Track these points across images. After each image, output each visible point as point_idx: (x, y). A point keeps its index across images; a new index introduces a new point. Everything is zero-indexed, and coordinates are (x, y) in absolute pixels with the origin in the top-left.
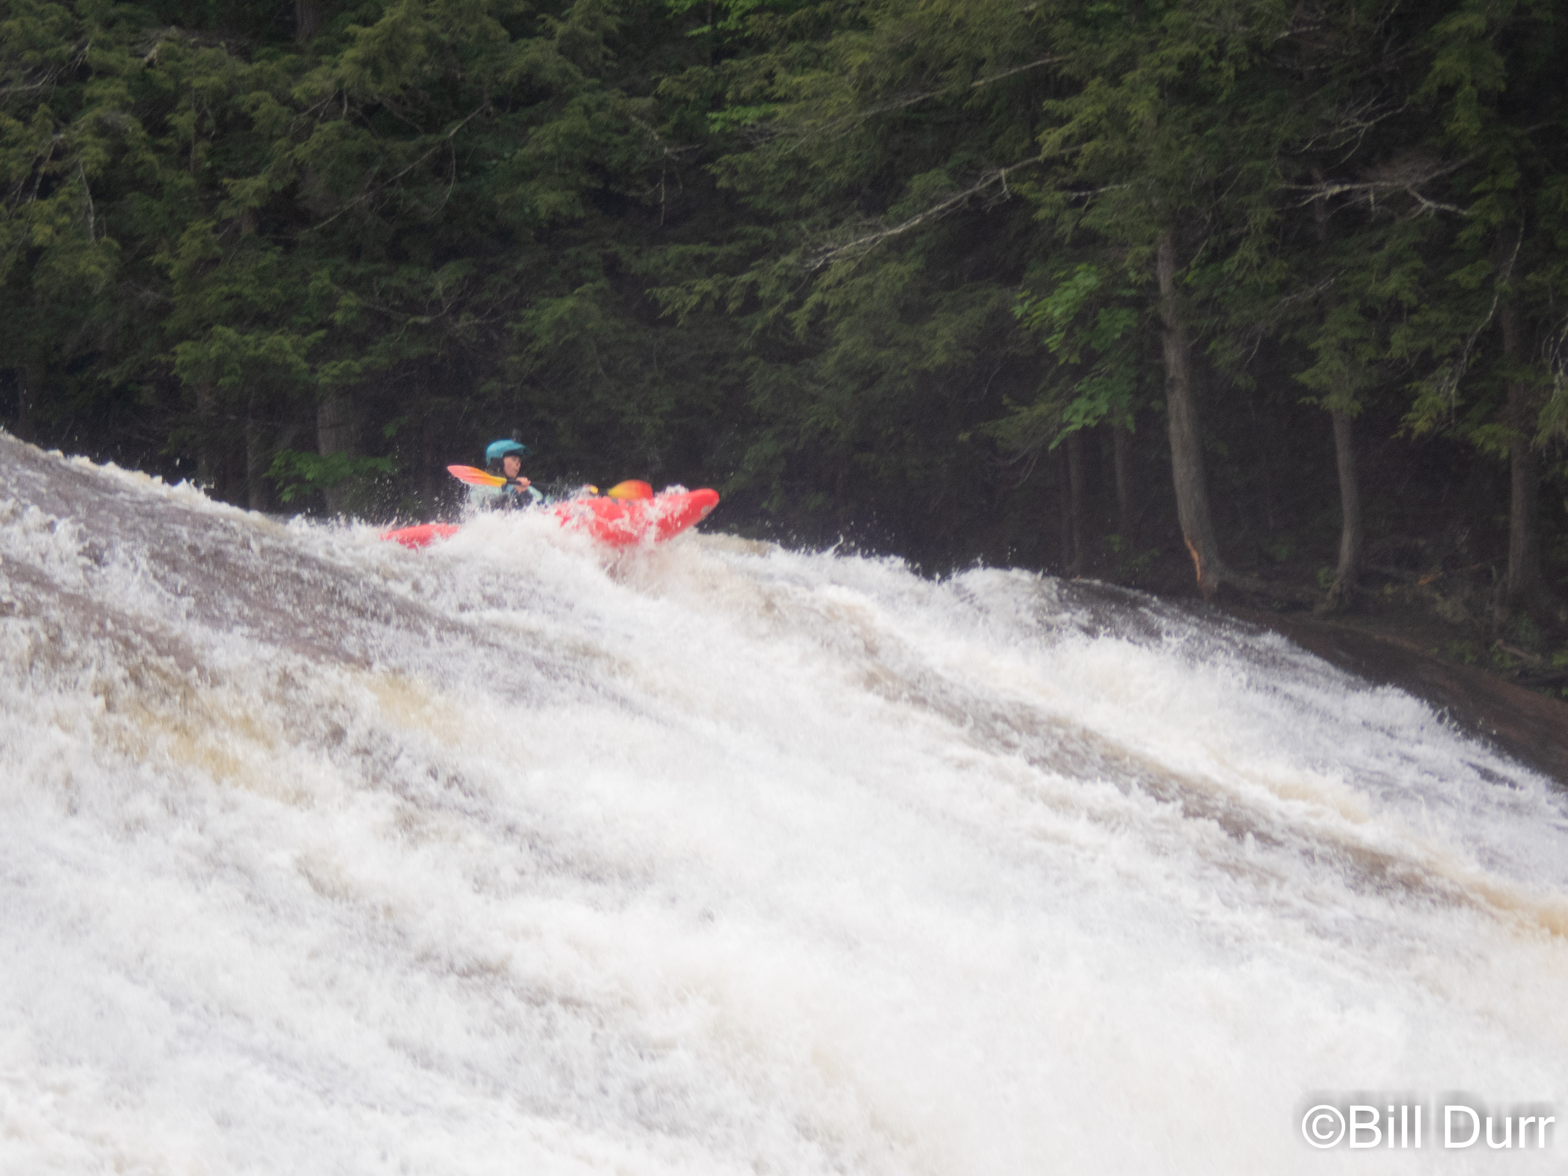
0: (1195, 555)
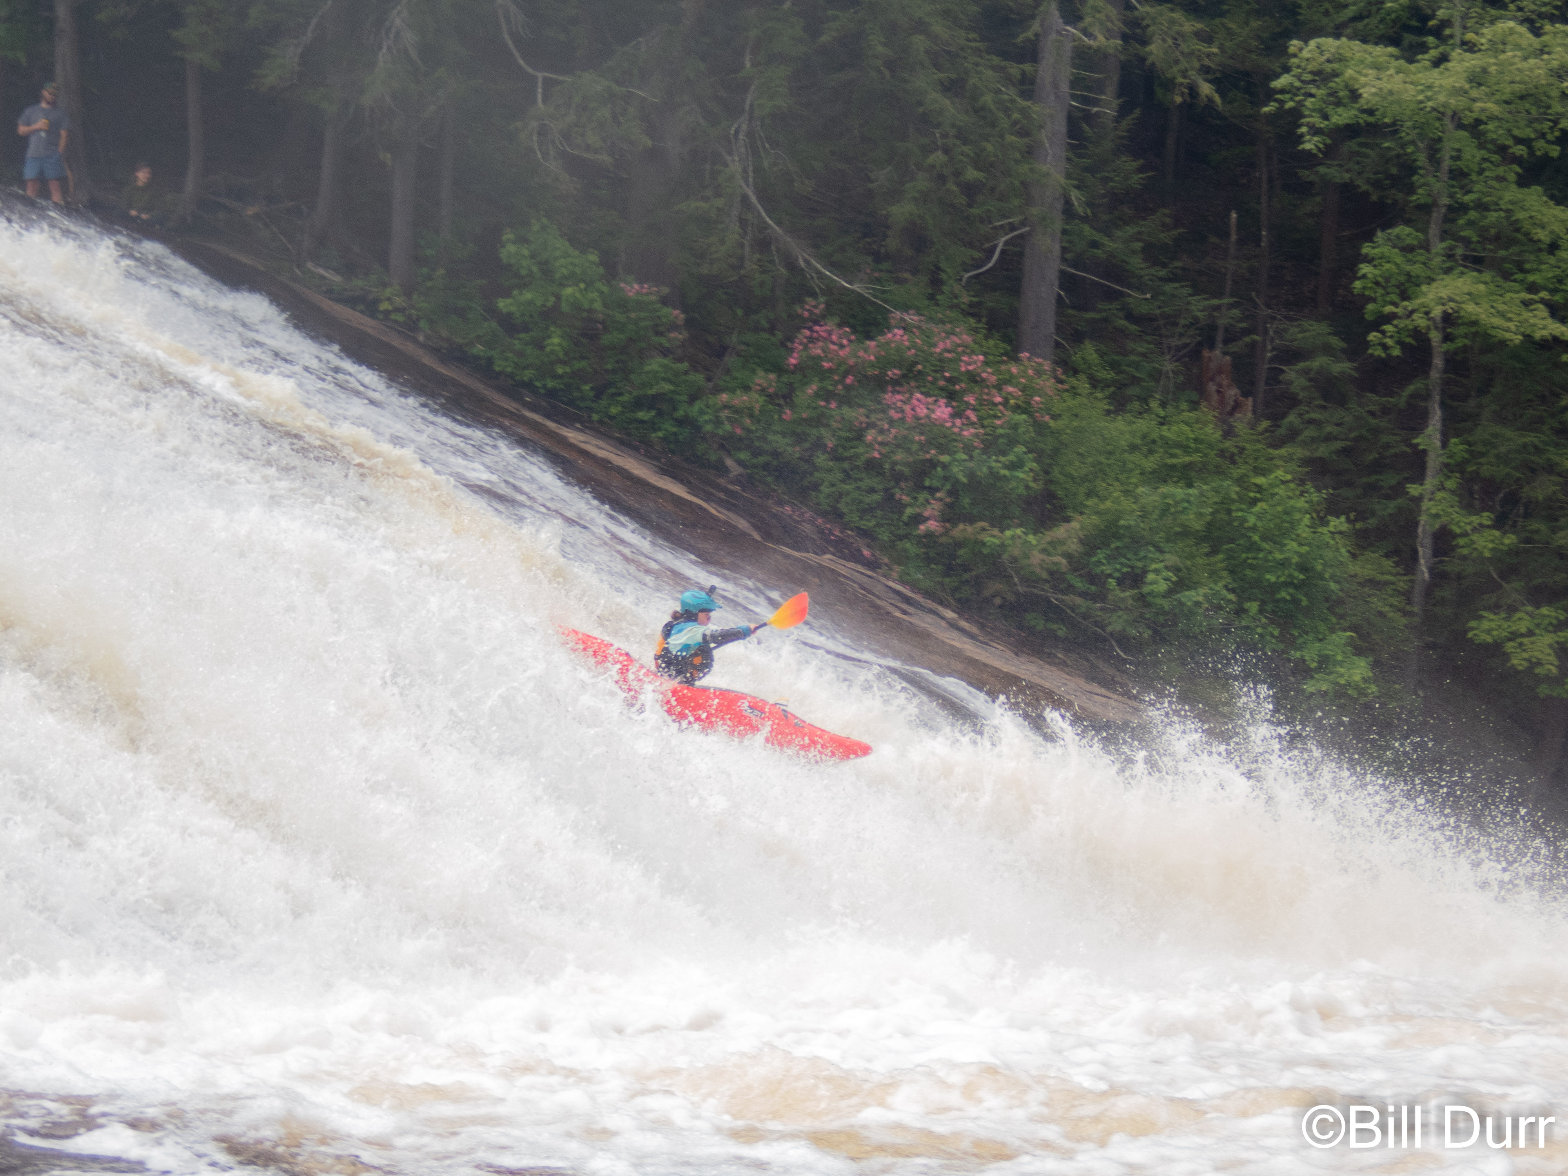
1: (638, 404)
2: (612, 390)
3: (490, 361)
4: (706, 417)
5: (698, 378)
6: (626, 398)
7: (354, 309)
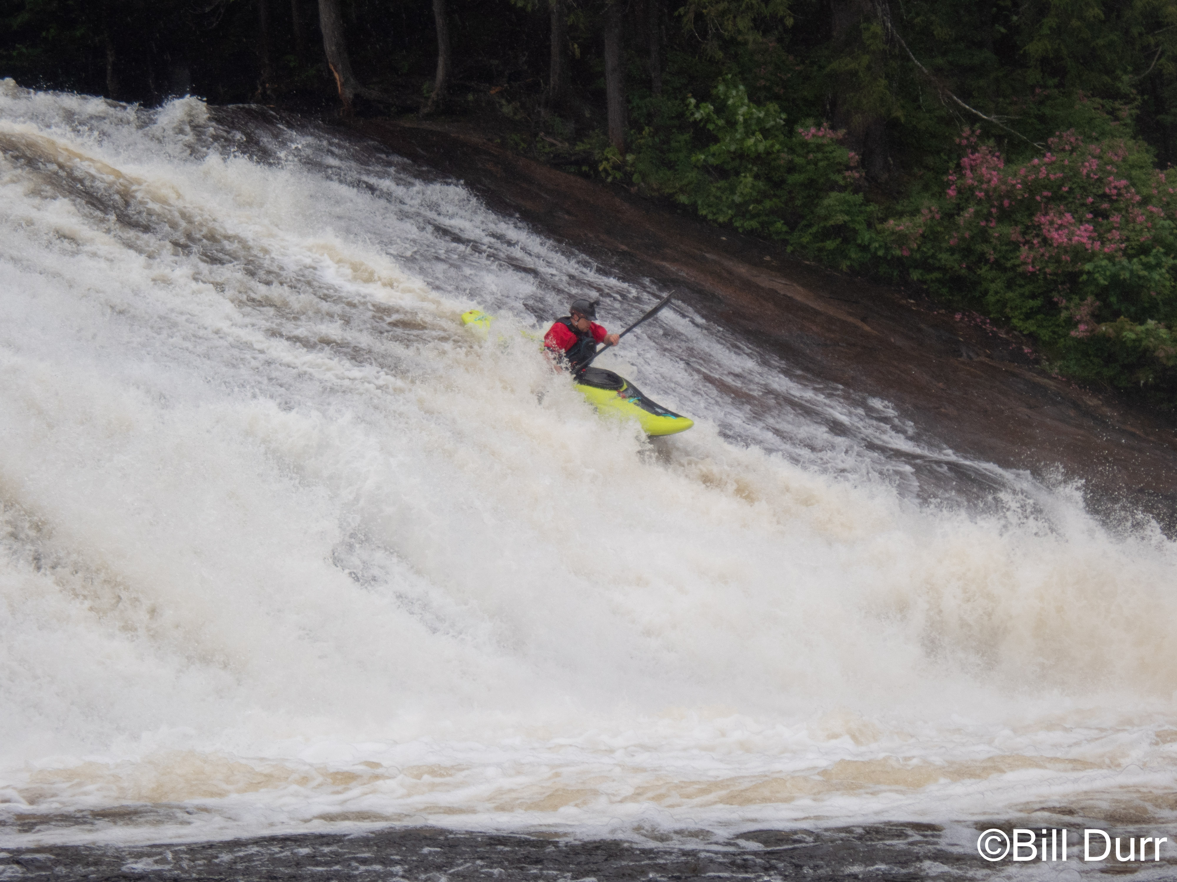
0: (336, 75)
1: (826, 234)
2: (804, 222)
4: (877, 244)
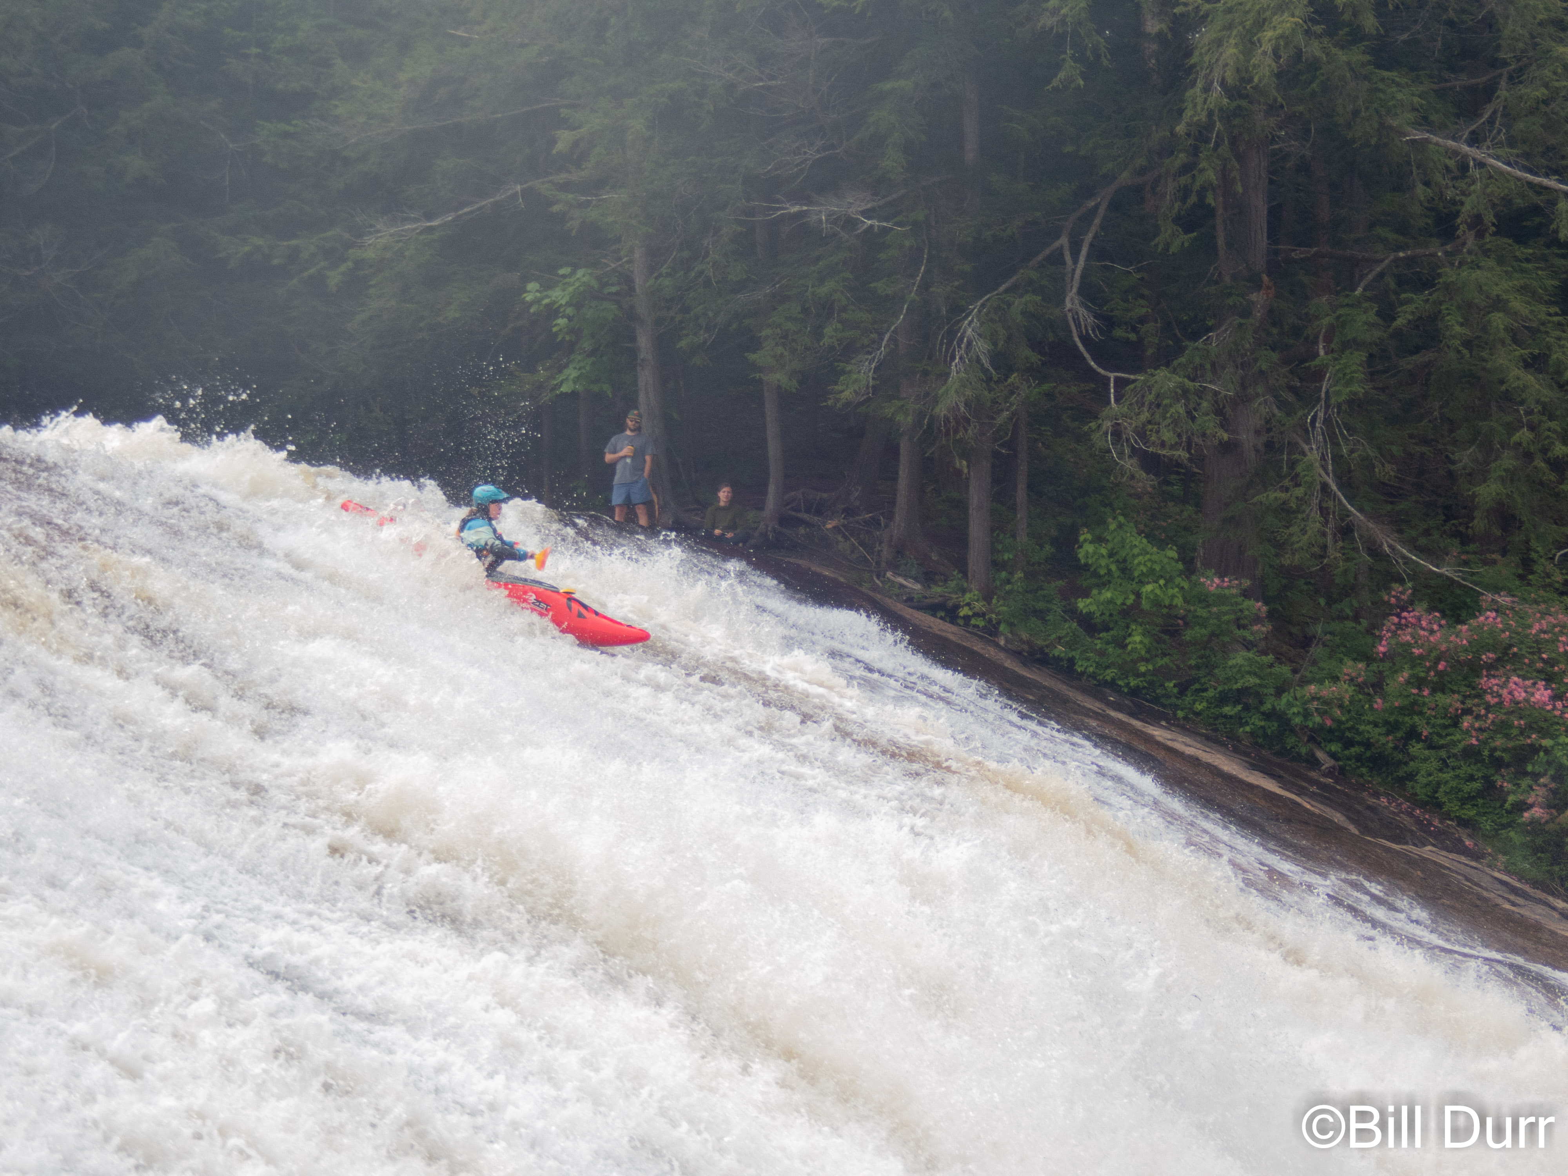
2: (1197, 686)
3: (1072, 661)
4: (1295, 710)
5: (1285, 670)
6: (1211, 693)
7: (934, 615)
